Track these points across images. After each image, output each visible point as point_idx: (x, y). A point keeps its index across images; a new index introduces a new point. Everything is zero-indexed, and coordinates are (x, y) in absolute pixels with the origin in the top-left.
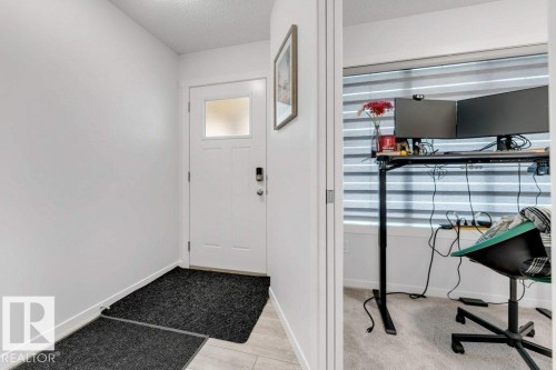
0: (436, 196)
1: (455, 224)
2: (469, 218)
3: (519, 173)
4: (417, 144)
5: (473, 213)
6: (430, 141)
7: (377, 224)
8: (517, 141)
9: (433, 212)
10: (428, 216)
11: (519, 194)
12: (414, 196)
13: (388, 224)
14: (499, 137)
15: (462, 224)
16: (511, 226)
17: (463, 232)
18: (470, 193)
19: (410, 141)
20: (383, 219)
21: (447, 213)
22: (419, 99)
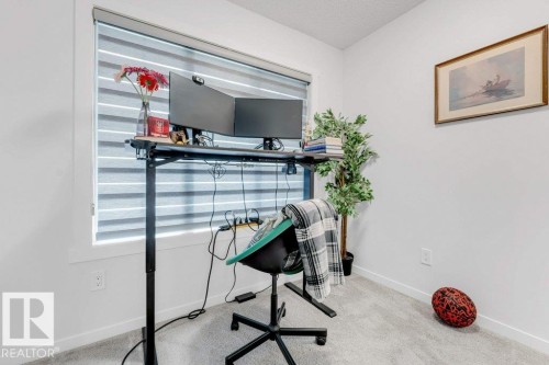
0: (216, 196)
1: (232, 223)
2: (243, 216)
3: (277, 173)
4: (197, 136)
5: (246, 211)
6: (210, 135)
7: (143, 237)
8: (276, 144)
9: (213, 214)
10: (208, 219)
11: (276, 191)
12: (195, 198)
13: (158, 236)
14: (266, 139)
15: (238, 223)
16: (275, 226)
17: (239, 230)
18: (244, 192)
19: (190, 132)
20: (150, 230)
21: (226, 213)
22: (200, 83)
